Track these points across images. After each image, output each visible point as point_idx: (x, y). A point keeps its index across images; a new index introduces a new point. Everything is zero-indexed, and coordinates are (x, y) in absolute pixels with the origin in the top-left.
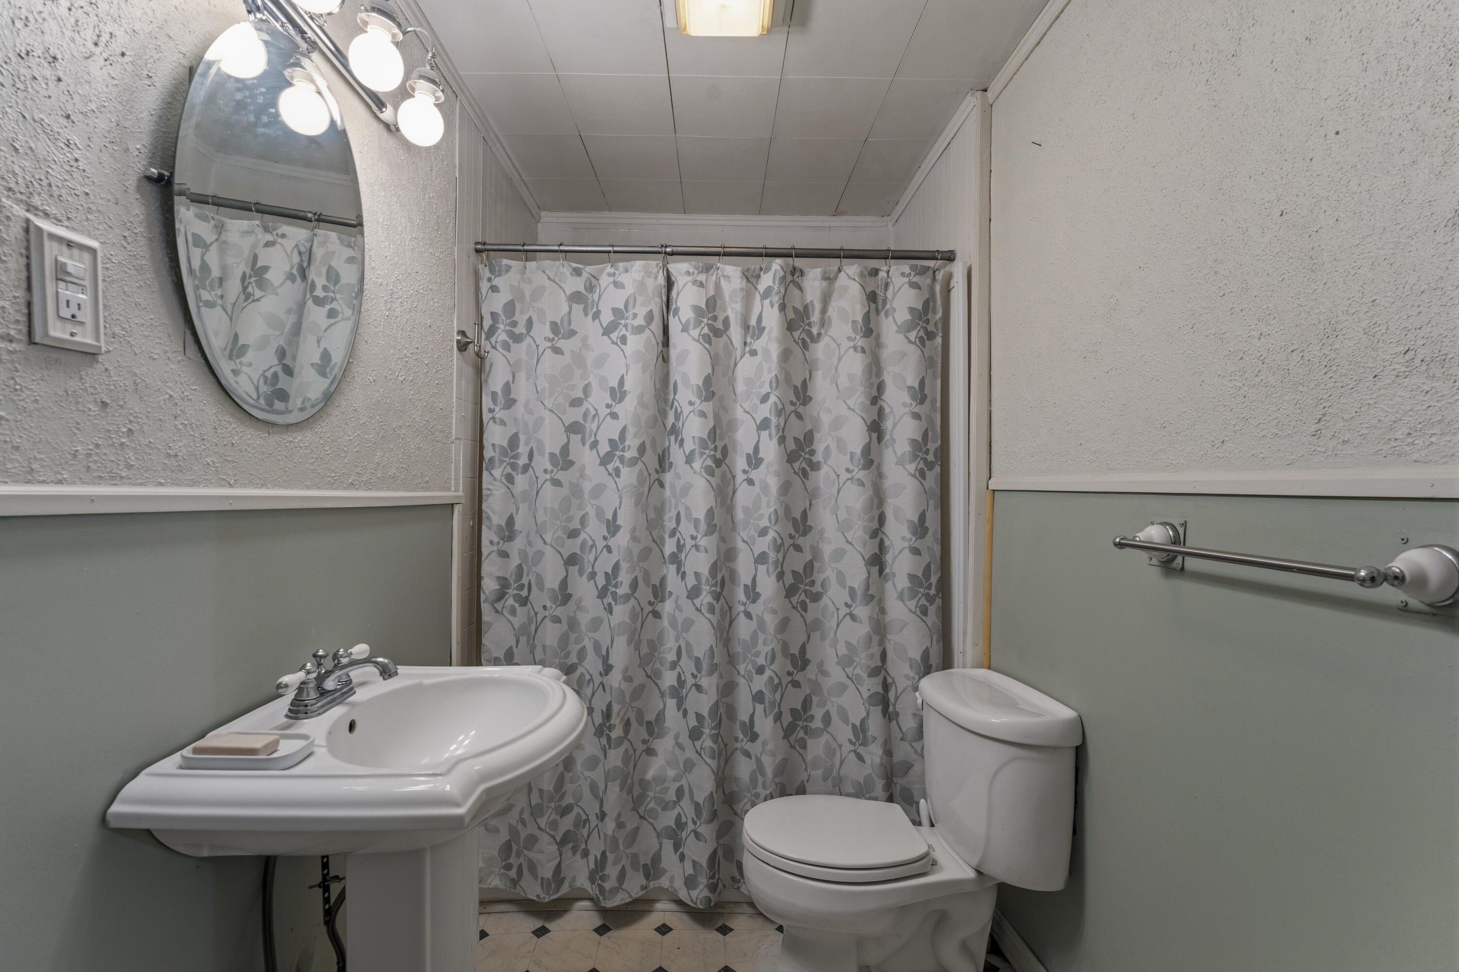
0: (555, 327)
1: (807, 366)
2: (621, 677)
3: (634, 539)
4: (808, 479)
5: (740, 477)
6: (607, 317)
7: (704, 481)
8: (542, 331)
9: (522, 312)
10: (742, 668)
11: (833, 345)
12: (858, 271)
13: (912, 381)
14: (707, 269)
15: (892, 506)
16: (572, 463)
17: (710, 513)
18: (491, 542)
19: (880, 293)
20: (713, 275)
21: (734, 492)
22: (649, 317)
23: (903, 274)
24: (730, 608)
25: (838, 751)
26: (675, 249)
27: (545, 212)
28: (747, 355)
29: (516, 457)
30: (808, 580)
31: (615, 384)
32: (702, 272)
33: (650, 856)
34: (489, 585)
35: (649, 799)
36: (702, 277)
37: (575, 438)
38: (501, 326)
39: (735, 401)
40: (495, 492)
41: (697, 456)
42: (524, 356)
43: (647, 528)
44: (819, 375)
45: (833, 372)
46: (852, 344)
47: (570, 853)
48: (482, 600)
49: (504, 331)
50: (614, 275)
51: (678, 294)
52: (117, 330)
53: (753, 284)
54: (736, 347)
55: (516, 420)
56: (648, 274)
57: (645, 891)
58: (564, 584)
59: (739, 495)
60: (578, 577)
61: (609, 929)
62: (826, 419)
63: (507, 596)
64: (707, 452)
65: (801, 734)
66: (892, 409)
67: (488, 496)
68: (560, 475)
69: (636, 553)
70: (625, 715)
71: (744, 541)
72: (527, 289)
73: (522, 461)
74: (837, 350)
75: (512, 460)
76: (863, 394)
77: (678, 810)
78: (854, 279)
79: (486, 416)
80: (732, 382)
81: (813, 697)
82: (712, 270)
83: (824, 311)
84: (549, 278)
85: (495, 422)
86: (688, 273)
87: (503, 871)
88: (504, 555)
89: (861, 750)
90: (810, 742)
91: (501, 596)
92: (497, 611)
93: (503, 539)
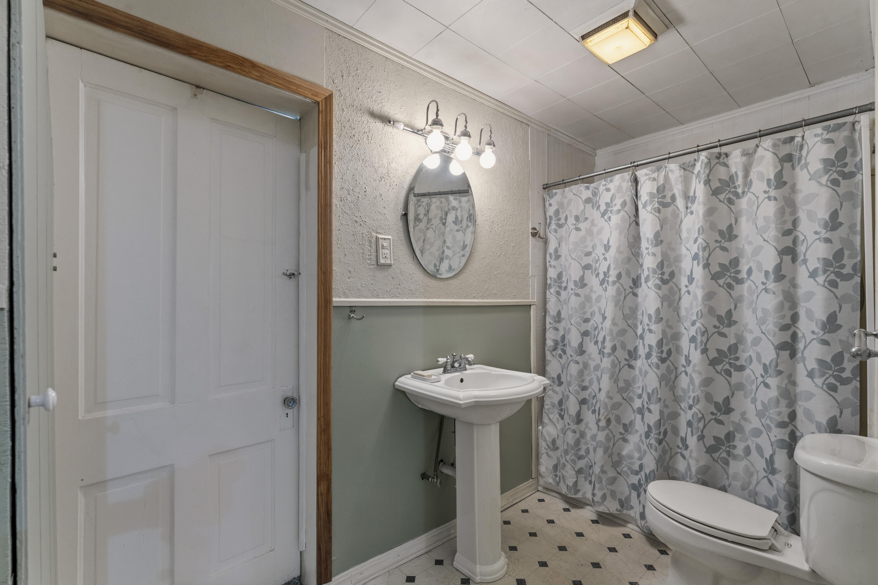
0: (577, 218)
1: (732, 215)
2: (605, 395)
3: (614, 324)
4: (733, 290)
5: (684, 290)
6: (603, 208)
7: (654, 293)
8: (571, 220)
9: (563, 213)
10: (683, 405)
11: (754, 198)
12: (770, 144)
13: (824, 214)
14: (658, 169)
15: (805, 308)
16: (585, 285)
17: (658, 311)
18: (550, 323)
19: (797, 154)
20: (663, 171)
21: (680, 299)
22: (624, 204)
23: (816, 135)
24: (676, 368)
25: (755, 474)
26: (639, 163)
27: (599, 150)
28: (689, 215)
29: (561, 283)
30: (732, 356)
31: (606, 243)
32: (655, 172)
33: (625, 496)
34: (549, 343)
35: (623, 465)
36: (655, 175)
37: (588, 272)
38: (553, 222)
39: (681, 244)
40: (551, 300)
41: (651, 277)
42: (564, 234)
43: (623, 319)
44: (743, 221)
45: (754, 216)
46: (767, 195)
47: (583, 479)
48: (546, 350)
49: (554, 224)
50: (606, 185)
51: (641, 187)
52: (396, 258)
53: (689, 171)
54: (681, 211)
55: (561, 265)
56: (624, 180)
57: (619, 512)
58: (581, 345)
59: (683, 301)
60: (590, 343)
61: (599, 523)
62: (748, 249)
63: (558, 349)
64: (656, 276)
65: (724, 455)
66: (805, 236)
67: (549, 301)
68: (579, 291)
69: (615, 332)
70: (607, 415)
71: (685, 328)
72: (565, 201)
73: (564, 285)
74: (756, 201)
75: (559, 284)
76: (775, 229)
77: (639, 476)
78: (768, 150)
79: (548, 264)
80: (679, 233)
81: (736, 434)
82: (662, 169)
83: (746, 175)
84: (574, 194)
85: (551, 267)
86: (647, 175)
87: (554, 477)
88: (557, 329)
89: (770, 477)
90: (732, 462)
91: (555, 349)
92: (553, 355)
93: (555, 321)
